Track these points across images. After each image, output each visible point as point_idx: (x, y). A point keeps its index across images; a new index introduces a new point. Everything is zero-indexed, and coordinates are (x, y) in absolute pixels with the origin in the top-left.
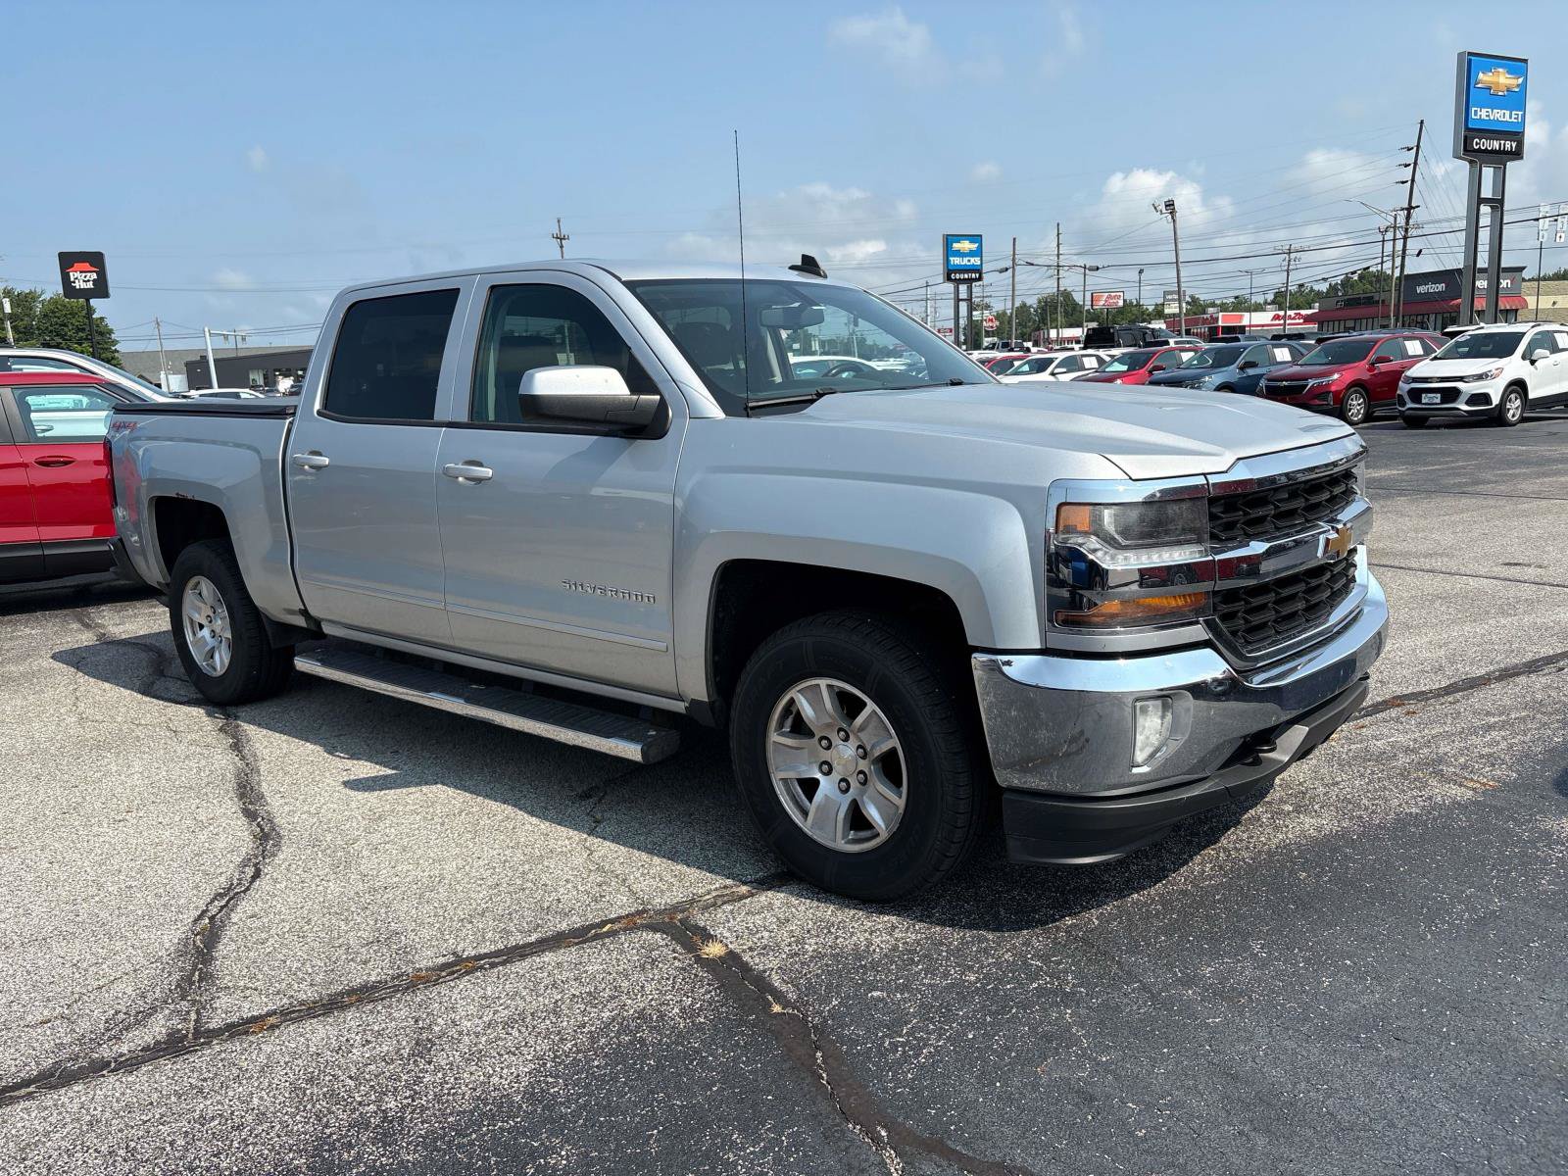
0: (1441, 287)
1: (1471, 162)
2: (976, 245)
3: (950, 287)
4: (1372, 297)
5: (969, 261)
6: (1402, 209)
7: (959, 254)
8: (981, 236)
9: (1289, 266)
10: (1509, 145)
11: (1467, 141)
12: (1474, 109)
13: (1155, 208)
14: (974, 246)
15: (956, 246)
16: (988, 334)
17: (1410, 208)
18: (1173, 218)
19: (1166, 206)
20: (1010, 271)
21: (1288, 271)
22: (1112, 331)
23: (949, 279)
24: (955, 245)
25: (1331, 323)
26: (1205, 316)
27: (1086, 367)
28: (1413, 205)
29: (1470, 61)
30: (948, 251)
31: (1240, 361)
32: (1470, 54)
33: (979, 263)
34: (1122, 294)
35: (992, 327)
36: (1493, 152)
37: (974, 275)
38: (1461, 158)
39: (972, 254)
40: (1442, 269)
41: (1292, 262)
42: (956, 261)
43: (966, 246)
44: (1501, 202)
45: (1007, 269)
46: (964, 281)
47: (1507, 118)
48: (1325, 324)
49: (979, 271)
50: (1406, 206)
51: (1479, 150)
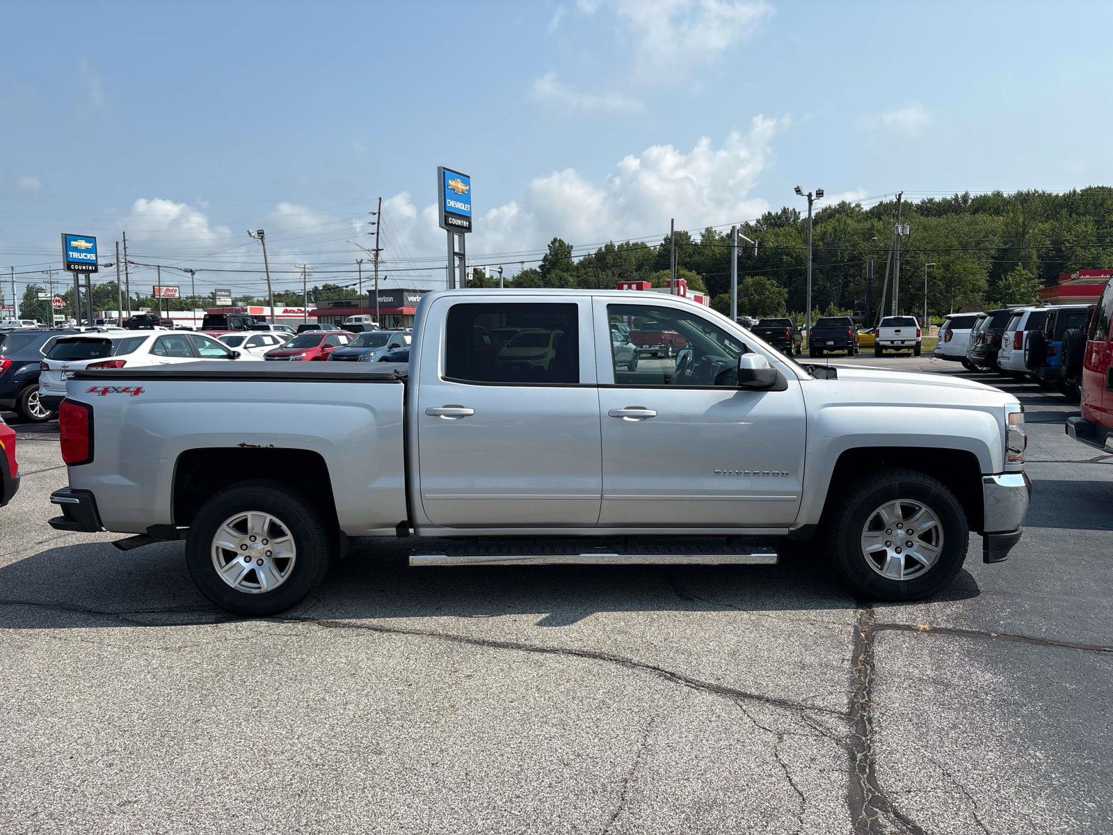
0: (391, 299)
1: (448, 230)
2: (92, 244)
3: (70, 275)
4: (350, 302)
5: (86, 256)
6: (374, 250)
7: (76, 249)
8: (95, 238)
9: (305, 279)
10: (466, 224)
11: (446, 218)
12: (448, 200)
13: (250, 234)
14: (90, 245)
15: (74, 243)
16: (57, 312)
17: (378, 250)
18: (262, 241)
19: (258, 233)
20: (115, 266)
21: (305, 282)
22: (224, 317)
23: (69, 268)
24: (72, 242)
25: (326, 317)
26: (237, 308)
27: (266, 343)
28: (380, 248)
29: (444, 172)
30: (67, 247)
31: (389, 343)
32: (444, 168)
33: (94, 258)
34: (177, 288)
35: (59, 306)
36: (458, 226)
37: (90, 268)
38: (443, 228)
39: (87, 251)
40: (398, 288)
41: (307, 277)
42: (75, 255)
43: (82, 244)
44: (464, 255)
45: (111, 265)
46: (82, 271)
47: (463, 208)
48: (322, 318)
49: (95, 264)
50: (375, 248)
51: (452, 224)
